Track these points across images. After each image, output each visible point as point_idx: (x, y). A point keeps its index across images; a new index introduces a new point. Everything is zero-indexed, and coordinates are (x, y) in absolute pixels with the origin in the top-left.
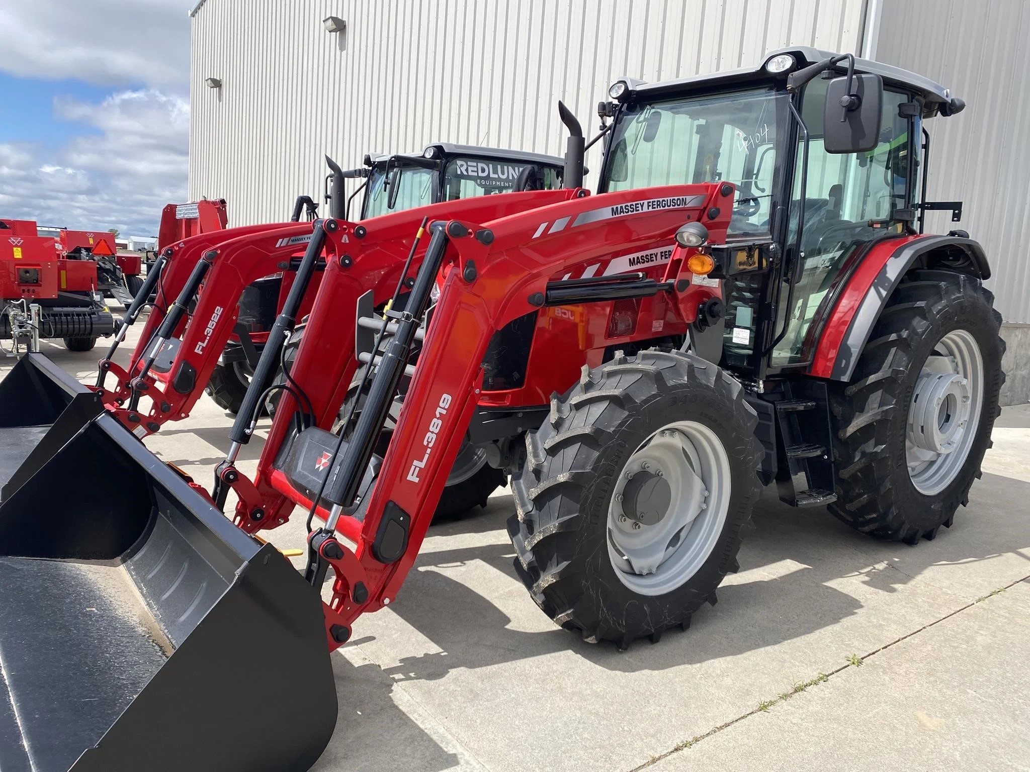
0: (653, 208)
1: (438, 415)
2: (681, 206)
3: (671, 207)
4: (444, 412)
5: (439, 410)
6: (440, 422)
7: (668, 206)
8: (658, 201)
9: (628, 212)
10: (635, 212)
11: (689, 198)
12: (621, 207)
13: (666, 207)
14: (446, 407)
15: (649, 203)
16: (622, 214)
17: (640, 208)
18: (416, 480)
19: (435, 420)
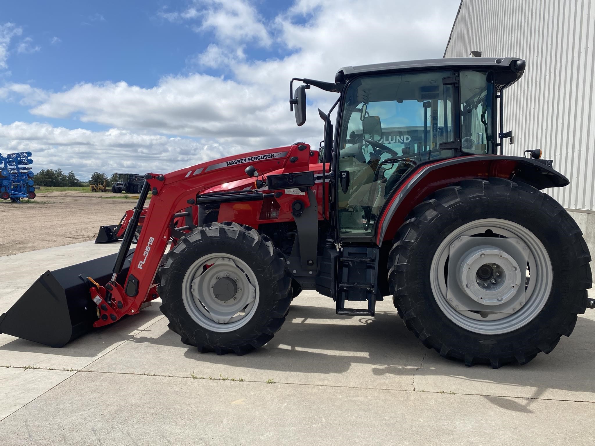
0: (252, 160)
1: (149, 245)
2: (271, 158)
3: (264, 159)
4: (151, 244)
5: (149, 243)
6: (150, 248)
7: (262, 159)
8: (255, 157)
9: (237, 163)
10: (241, 163)
11: (275, 154)
12: (232, 162)
13: (261, 159)
14: (152, 242)
15: (249, 158)
16: (233, 165)
17: (244, 161)
18: (142, 268)
19: (147, 247)
